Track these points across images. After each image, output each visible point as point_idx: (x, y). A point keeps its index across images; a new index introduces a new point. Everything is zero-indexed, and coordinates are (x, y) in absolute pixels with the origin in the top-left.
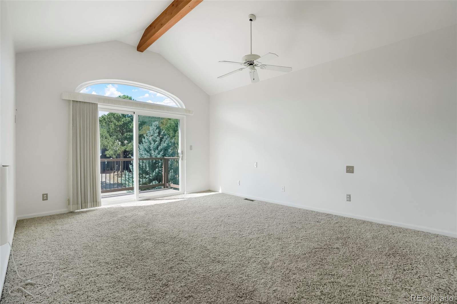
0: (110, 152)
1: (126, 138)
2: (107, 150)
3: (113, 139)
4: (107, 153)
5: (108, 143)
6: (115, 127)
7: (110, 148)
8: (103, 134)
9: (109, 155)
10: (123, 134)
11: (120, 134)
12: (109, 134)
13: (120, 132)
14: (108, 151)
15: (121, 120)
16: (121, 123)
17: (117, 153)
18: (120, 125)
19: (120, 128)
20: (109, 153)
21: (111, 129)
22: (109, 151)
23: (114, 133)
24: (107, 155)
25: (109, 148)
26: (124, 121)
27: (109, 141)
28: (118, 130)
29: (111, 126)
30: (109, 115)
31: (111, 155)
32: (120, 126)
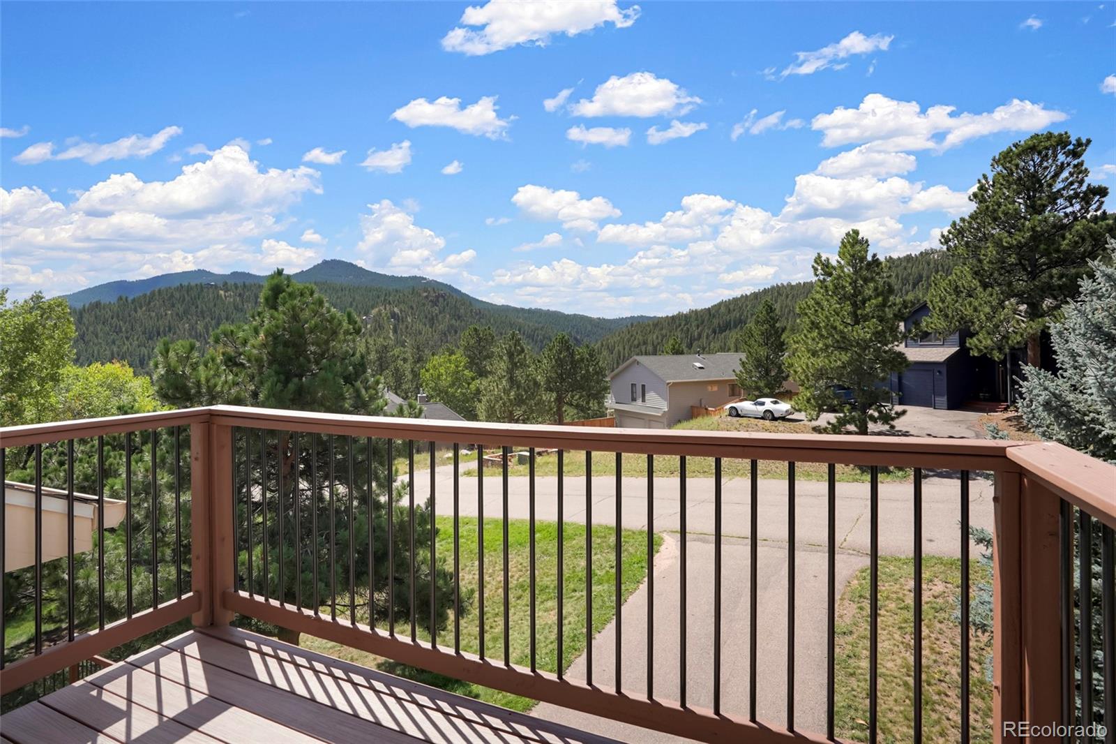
0: (981, 342)
1: (1048, 290)
2: (972, 335)
3: (995, 296)
4: (970, 344)
5: (975, 310)
6: (998, 253)
7: (982, 328)
8: (959, 284)
9: (980, 351)
10: (1033, 275)
11: (1025, 278)
12: (980, 281)
13: (1025, 270)
14: (975, 339)
15: (1023, 225)
16: (1022, 237)
17: (1007, 342)
18: (1020, 242)
19: (1017, 254)
20: (977, 342)
21: (985, 262)
22: (981, 336)
23: (1001, 275)
24: (971, 352)
25: (977, 329)
26: (1033, 229)
27: (980, 305)
28: (1012, 264)
29: (983, 252)
30: (977, 218)
31: (985, 351)
32: (1020, 246)
